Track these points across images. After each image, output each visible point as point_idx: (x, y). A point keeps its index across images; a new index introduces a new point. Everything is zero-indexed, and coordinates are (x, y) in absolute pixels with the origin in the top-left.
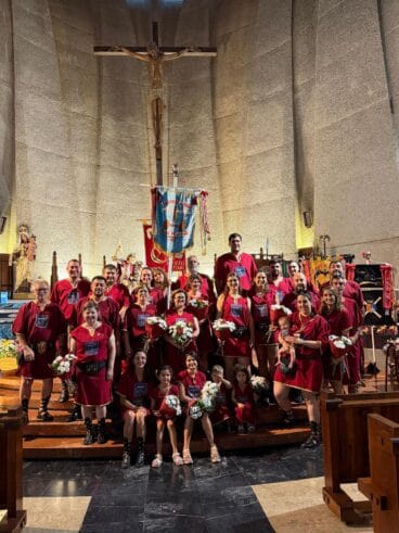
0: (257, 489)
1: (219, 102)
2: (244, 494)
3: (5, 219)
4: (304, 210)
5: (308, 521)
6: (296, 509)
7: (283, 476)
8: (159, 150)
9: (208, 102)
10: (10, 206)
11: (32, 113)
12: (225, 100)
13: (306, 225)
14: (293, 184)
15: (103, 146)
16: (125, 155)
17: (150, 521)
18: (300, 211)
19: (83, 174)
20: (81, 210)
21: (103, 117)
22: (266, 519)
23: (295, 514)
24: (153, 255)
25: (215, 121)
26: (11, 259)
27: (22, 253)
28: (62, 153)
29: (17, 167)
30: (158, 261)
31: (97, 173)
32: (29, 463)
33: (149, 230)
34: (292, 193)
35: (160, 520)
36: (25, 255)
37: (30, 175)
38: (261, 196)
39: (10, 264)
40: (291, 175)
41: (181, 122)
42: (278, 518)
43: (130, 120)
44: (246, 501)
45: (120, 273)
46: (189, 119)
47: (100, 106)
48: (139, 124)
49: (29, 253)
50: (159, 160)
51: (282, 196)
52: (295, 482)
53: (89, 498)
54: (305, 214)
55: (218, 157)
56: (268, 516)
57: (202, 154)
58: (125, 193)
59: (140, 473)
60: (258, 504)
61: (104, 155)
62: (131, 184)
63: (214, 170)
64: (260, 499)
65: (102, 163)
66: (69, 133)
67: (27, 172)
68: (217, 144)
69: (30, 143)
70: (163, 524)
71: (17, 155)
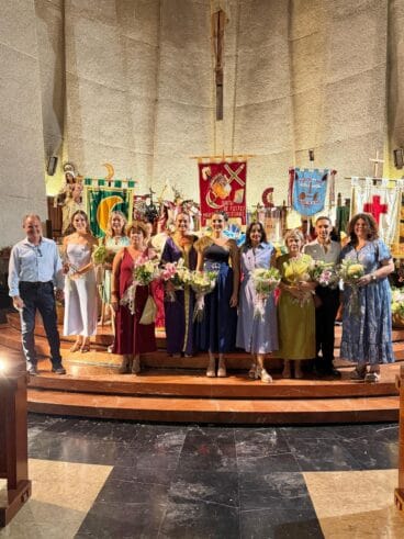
0: (309, 478)
1: (296, 20)
2: (291, 482)
3: (56, 159)
4: (395, 147)
5: (370, 530)
6: (358, 511)
7: (345, 464)
8: (219, 74)
9: (284, 22)
10: (62, 145)
11: (84, 41)
12: (305, 17)
13: (396, 165)
14: (383, 115)
15: (162, 77)
16: (187, 88)
17: (173, 505)
18: (390, 149)
19: (139, 110)
20: (136, 151)
21: (164, 44)
22: (316, 521)
23: (355, 517)
24: (208, 199)
25: (291, 43)
26: (56, 200)
27: (68, 194)
28: (118, 86)
29: (68, 102)
30: (214, 206)
31: (155, 109)
32: (57, 420)
33: (205, 170)
34: (381, 126)
35: (185, 506)
36: (71, 196)
37: (82, 111)
38: (342, 132)
39: (55, 206)
40: (382, 104)
41: (250, 46)
42: (332, 521)
43: (193, 48)
44: (294, 491)
45: (166, 216)
46: (259, 43)
47: (159, 31)
48: (202, 51)
49: (75, 193)
50: (220, 85)
51: (368, 130)
52: (360, 473)
53: (110, 468)
54: (395, 152)
55: (293, 87)
56: (319, 516)
57: (275, 83)
58: (186, 132)
59: (174, 442)
60: (309, 498)
61: (163, 88)
62: (191, 120)
63: (288, 102)
64: (311, 492)
65: (161, 97)
66: (125, 62)
67: (80, 107)
68: (292, 71)
69: (82, 75)
70: (188, 511)
71: (68, 88)
